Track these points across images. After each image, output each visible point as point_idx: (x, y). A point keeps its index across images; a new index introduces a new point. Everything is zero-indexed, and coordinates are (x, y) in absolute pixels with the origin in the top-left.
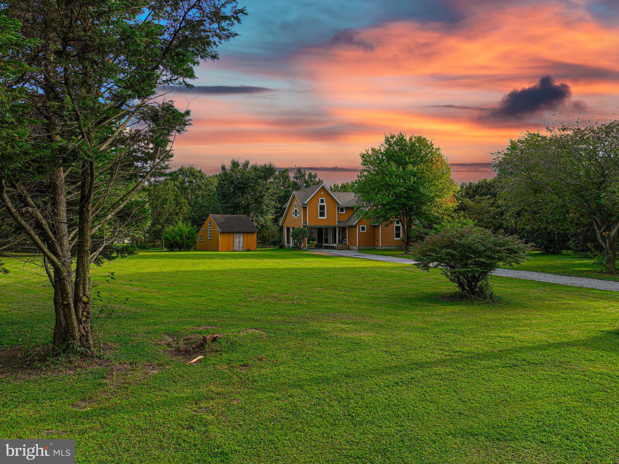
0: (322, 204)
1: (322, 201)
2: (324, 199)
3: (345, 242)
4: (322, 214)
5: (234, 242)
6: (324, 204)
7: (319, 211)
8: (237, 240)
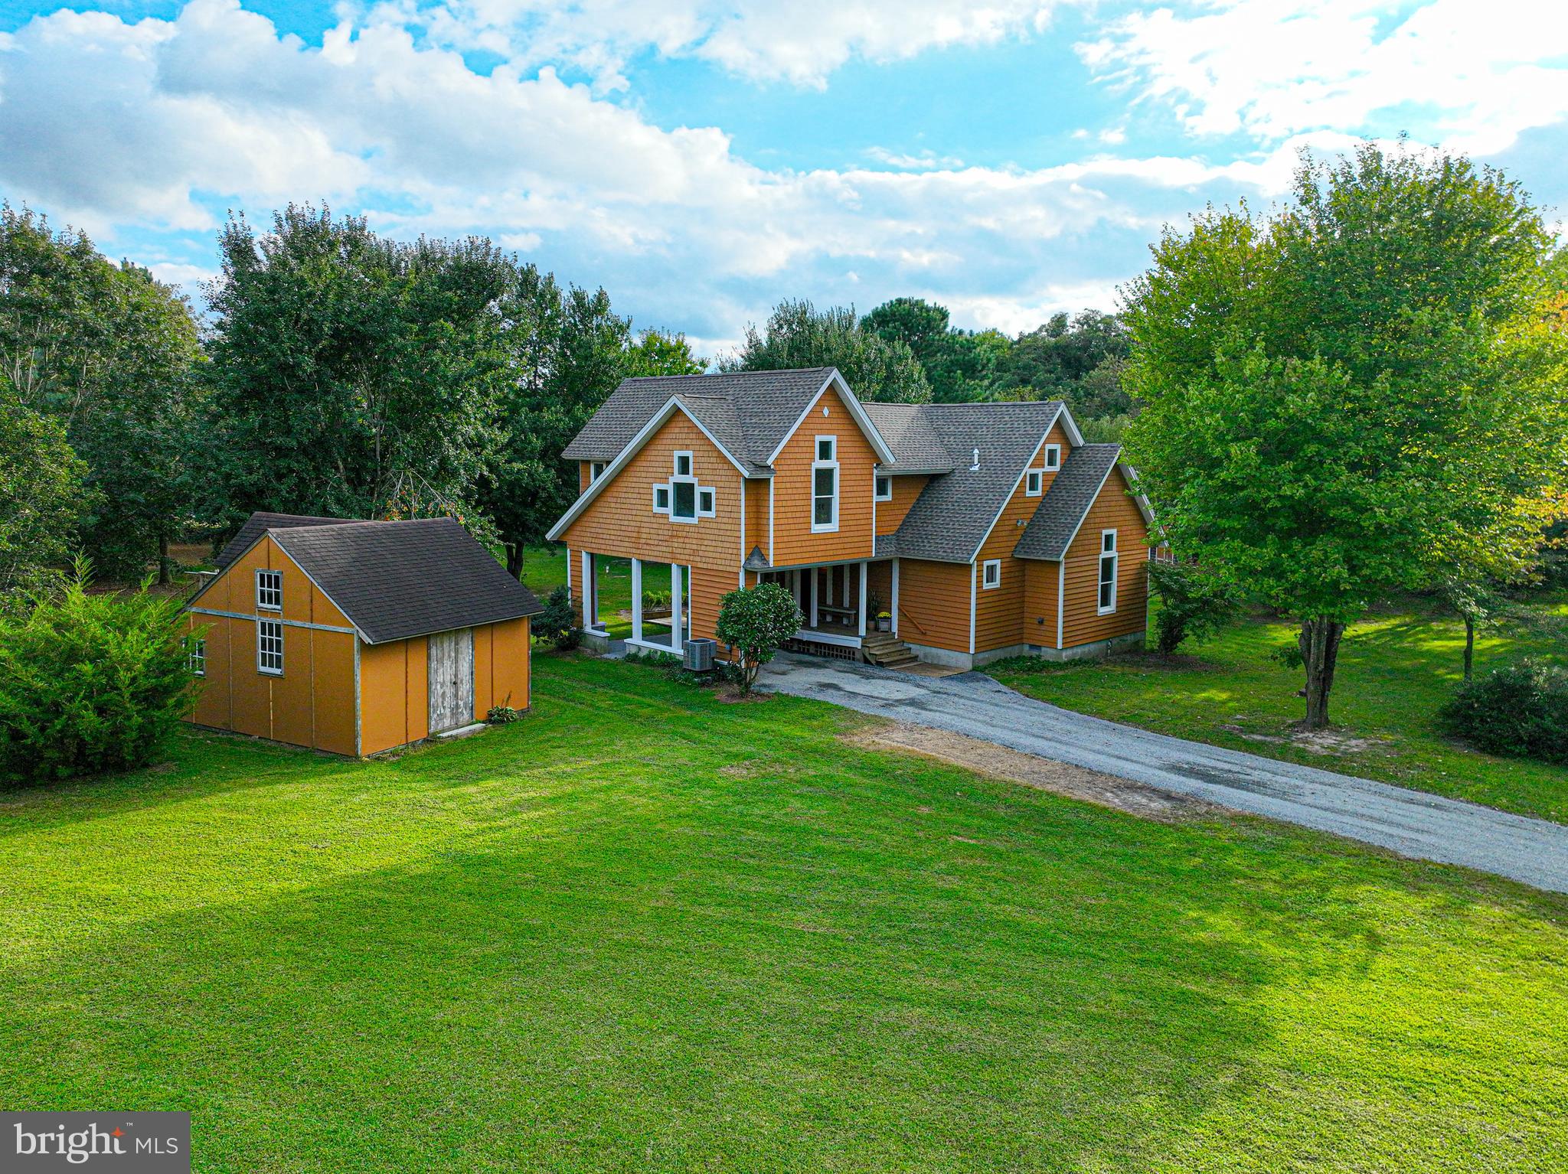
0: (824, 464)
1: (825, 450)
2: (833, 439)
3: (884, 626)
4: (823, 512)
5: (429, 685)
6: (832, 463)
7: (814, 497)
8: (443, 674)
